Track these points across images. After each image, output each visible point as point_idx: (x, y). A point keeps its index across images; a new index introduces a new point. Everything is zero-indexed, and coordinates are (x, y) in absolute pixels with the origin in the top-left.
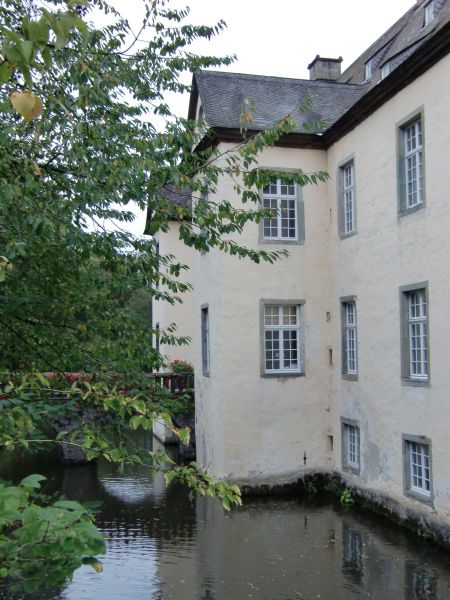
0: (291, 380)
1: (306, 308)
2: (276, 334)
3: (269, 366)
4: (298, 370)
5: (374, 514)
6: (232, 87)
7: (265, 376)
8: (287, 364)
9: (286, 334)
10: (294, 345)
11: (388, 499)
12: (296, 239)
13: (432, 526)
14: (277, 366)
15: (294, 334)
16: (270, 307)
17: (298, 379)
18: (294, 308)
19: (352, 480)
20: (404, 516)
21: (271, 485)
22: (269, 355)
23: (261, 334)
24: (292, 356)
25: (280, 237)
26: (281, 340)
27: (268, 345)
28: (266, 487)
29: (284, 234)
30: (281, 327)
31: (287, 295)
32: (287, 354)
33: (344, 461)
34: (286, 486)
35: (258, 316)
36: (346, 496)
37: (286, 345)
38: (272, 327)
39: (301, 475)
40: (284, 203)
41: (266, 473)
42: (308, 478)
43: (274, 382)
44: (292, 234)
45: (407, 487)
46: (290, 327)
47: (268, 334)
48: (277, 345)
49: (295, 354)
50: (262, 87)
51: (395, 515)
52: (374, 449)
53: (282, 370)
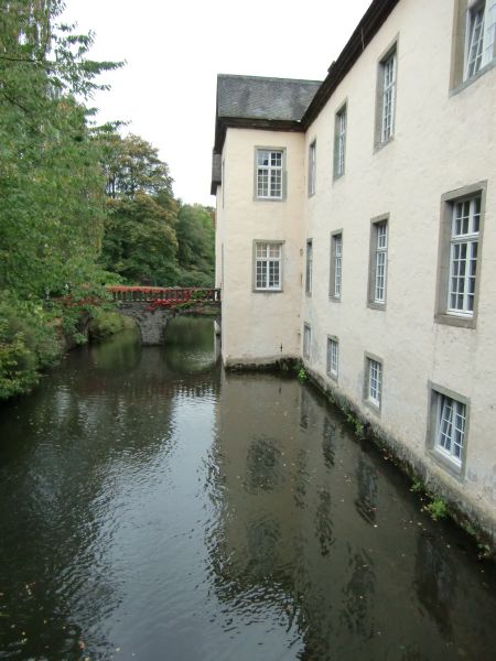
0: (273, 295)
1: (286, 246)
2: (265, 263)
3: (259, 285)
4: (279, 289)
5: (314, 386)
6: (243, 86)
7: (255, 291)
8: (271, 284)
9: (271, 263)
10: (277, 271)
11: (320, 377)
12: (281, 197)
13: (336, 396)
14: (264, 285)
15: (277, 264)
16: (261, 245)
17: (279, 295)
18: (278, 245)
19: (307, 363)
20: (325, 388)
21: (257, 364)
22: (259, 277)
23: (253, 263)
24: (275, 279)
25: (269, 196)
26: (268, 267)
27: (259, 271)
28: (254, 365)
29: (273, 194)
30: (268, 259)
31: (272, 237)
32: (271, 277)
33: (305, 351)
34: (268, 365)
35: (251, 251)
36: (302, 374)
37: (271, 271)
38: (262, 259)
39: (279, 358)
40: (273, 172)
41: (254, 356)
42: (283, 361)
43: (261, 296)
44: (278, 194)
45: (329, 370)
46: (274, 259)
47: (259, 264)
48: (265, 271)
49: (277, 278)
50: (265, 86)
51: (322, 388)
52: (316, 343)
53: (268, 288)
